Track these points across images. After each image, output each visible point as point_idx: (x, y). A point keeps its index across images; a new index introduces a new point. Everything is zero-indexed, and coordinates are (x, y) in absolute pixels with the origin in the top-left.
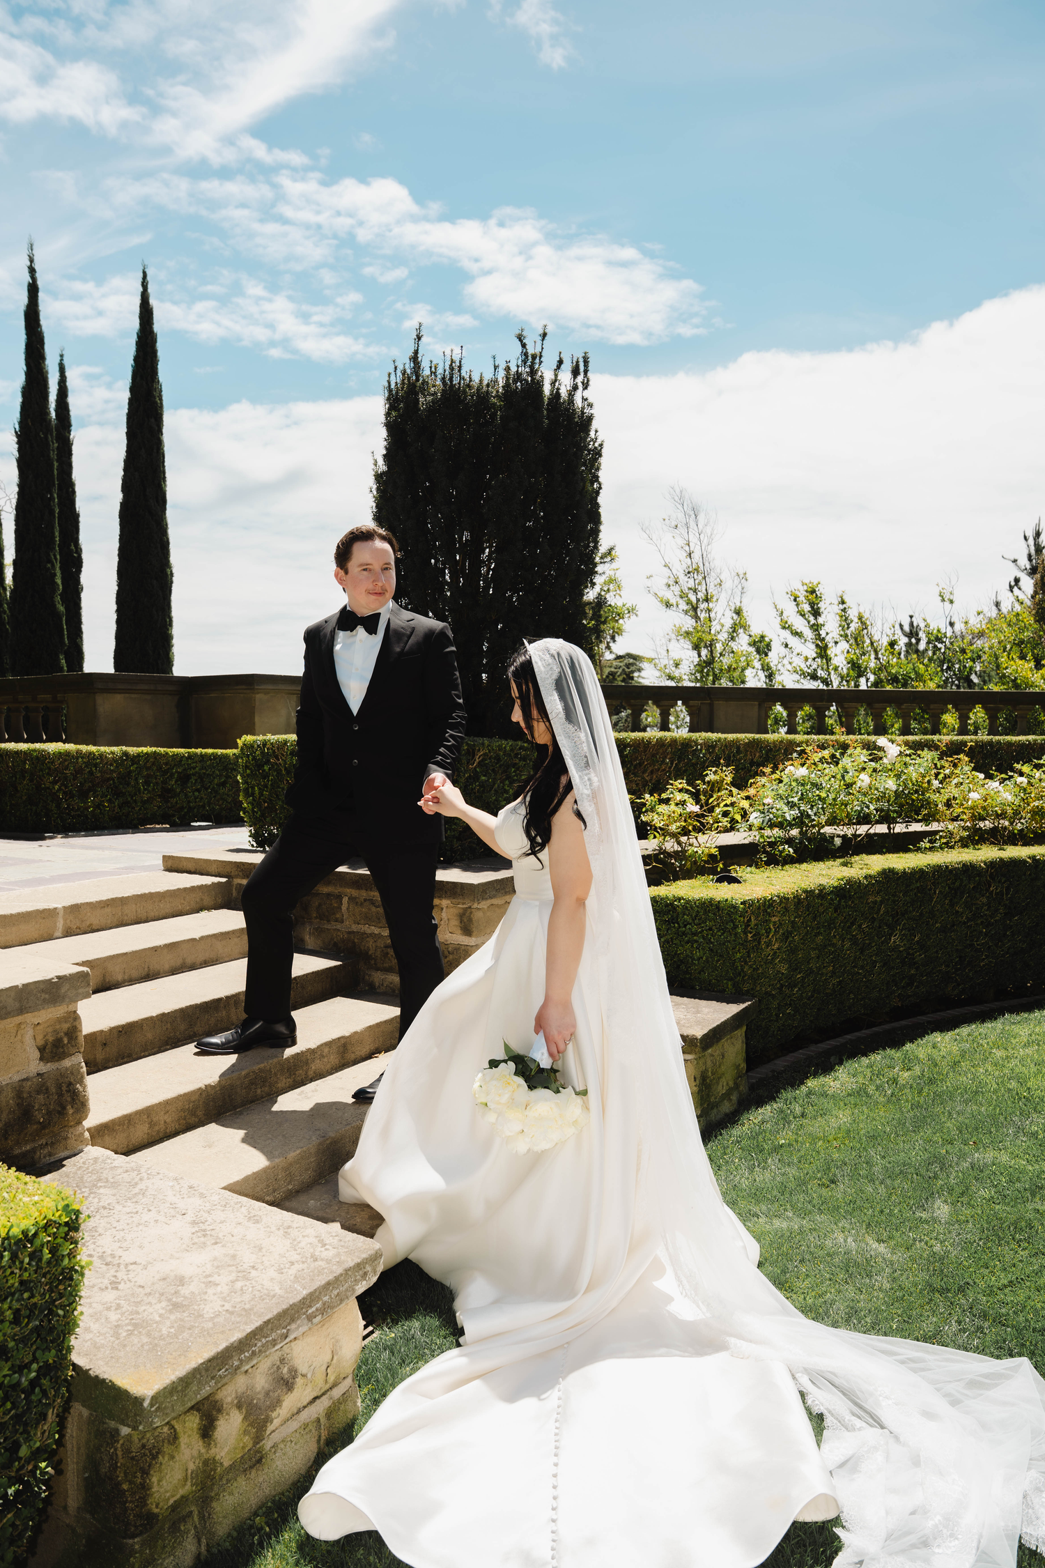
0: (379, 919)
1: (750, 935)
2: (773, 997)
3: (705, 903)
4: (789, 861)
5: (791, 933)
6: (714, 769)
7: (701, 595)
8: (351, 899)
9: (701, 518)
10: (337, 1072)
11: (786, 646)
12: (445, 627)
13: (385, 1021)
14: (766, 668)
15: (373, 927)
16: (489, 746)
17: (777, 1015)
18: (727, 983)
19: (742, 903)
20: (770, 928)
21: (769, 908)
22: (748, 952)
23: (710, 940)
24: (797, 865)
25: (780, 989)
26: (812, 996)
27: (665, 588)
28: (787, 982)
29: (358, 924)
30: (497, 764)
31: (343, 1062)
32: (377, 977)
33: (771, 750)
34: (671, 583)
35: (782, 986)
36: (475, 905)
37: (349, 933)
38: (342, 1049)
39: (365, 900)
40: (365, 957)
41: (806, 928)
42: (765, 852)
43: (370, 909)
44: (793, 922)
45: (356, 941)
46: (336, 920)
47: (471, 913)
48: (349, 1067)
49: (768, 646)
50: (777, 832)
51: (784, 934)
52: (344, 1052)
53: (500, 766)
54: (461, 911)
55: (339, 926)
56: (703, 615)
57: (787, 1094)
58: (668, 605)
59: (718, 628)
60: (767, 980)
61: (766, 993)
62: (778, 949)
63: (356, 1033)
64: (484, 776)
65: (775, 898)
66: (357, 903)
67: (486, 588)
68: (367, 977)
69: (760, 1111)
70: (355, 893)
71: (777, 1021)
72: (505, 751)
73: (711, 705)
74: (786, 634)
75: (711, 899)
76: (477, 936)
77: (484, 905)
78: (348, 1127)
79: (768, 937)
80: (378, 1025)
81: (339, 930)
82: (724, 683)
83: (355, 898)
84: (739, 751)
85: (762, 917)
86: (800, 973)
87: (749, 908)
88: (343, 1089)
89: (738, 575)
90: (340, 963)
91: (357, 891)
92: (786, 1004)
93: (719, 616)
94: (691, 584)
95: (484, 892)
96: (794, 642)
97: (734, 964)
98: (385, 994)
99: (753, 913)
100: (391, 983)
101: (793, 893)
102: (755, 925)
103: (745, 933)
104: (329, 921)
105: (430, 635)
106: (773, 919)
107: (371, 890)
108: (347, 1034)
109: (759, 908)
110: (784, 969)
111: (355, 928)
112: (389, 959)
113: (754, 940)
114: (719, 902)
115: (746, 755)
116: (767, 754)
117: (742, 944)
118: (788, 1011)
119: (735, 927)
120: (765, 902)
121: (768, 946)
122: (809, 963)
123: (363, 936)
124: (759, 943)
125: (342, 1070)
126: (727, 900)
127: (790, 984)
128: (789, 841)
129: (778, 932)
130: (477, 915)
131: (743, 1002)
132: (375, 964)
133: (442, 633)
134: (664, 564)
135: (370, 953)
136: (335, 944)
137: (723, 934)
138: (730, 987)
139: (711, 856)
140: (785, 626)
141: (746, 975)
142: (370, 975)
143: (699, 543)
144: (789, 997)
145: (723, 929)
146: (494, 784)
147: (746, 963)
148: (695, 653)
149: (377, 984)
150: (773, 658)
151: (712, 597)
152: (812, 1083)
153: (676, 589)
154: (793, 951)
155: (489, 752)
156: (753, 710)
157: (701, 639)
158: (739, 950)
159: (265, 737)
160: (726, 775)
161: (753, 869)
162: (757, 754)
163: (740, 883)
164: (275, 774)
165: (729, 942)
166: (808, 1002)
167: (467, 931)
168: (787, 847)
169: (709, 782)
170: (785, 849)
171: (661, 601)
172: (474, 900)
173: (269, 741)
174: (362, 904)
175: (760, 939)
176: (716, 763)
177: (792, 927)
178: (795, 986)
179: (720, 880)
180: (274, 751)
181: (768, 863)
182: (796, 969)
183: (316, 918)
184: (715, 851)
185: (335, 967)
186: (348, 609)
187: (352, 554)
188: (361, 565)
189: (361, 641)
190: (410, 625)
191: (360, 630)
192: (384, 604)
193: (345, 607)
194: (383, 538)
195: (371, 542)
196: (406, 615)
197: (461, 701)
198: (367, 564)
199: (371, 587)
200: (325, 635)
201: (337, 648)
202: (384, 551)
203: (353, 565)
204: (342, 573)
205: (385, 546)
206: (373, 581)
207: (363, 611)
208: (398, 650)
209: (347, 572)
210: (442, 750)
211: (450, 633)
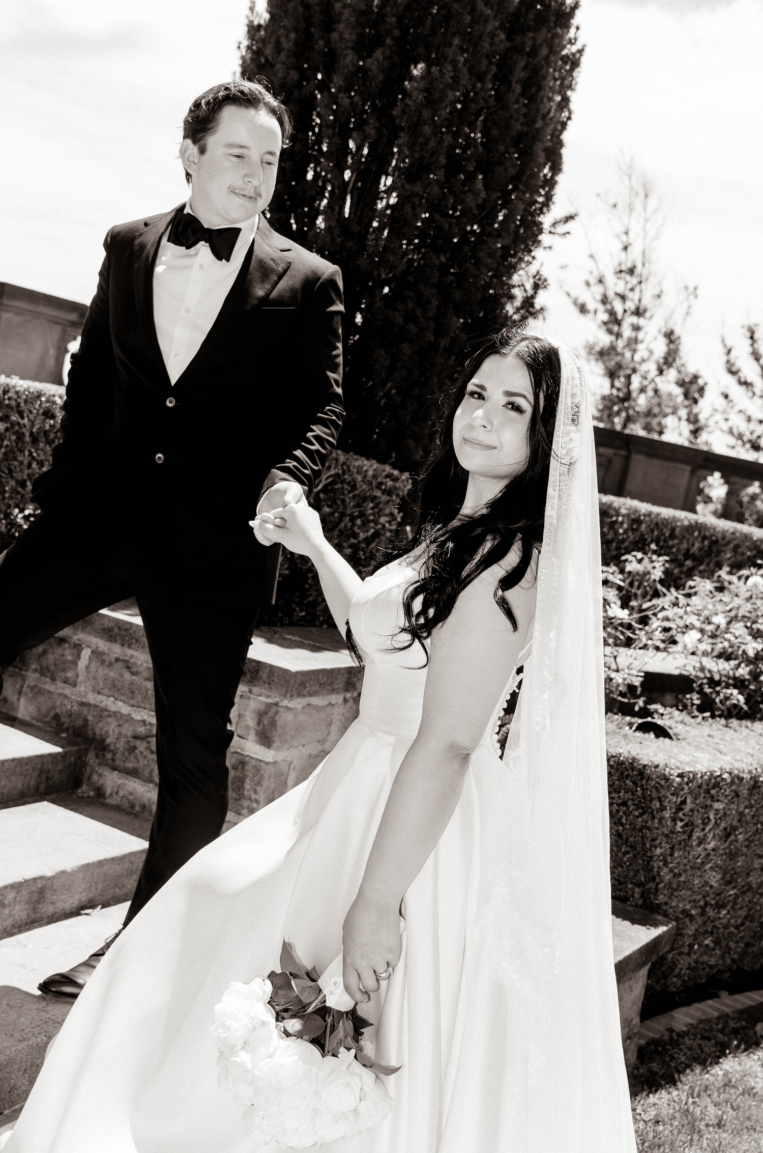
0: (133, 693)
1: (680, 824)
2: (692, 918)
3: (623, 763)
4: (733, 713)
5: (735, 829)
6: (640, 555)
7: (631, 305)
8: (96, 653)
9: (652, 203)
10: (20, 932)
11: (726, 397)
12: (336, 272)
13: (113, 860)
14: (693, 419)
15: (120, 704)
16: (344, 464)
17: (691, 946)
18: (632, 889)
19: (681, 776)
20: (708, 818)
21: (714, 787)
22: (672, 848)
23: (619, 820)
24: (749, 723)
25: (703, 908)
26: (742, 924)
27: (584, 287)
28: (714, 899)
29: (99, 693)
30: (349, 492)
31: (33, 916)
32: (111, 780)
33: (716, 542)
34: (593, 281)
35: (706, 904)
36: (285, 703)
37: (82, 704)
38: (35, 896)
39: (117, 660)
40: (101, 746)
41: (756, 824)
42: (701, 692)
43: (121, 675)
44: (741, 814)
45: (90, 718)
46: (66, 681)
47: (277, 713)
48: (41, 926)
49: (701, 390)
50: (725, 666)
51: (725, 829)
52: (38, 902)
53: (354, 497)
54: (262, 707)
55: (67, 690)
56: (627, 332)
57: (693, 1078)
58: (583, 309)
59: (645, 354)
60: (689, 893)
61: (684, 912)
62: (713, 850)
63: (63, 873)
64: (329, 506)
65: (726, 776)
66: (103, 662)
67: (380, 229)
68: (95, 777)
69: (652, 1099)
70: (102, 645)
71: (689, 954)
72: (365, 477)
73: (627, 459)
74: (730, 383)
75: (634, 759)
76: (278, 749)
77: (297, 703)
78: (23, 1045)
79: (703, 830)
80: (100, 863)
81: (66, 697)
82: (637, 430)
83: (103, 653)
84: (672, 536)
85: (701, 799)
86: (734, 888)
87: (687, 784)
88: (25, 966)
89: (686, 288)
90: (58, 750)
91: (108, 644)
92: (706, 932)
93: (648, 339)
94: (621, 287)
95: (303, 684)
96: (737, 392)
97: (648, 862)
98: (118, 808)
99: (691, 793)
100: (131, 794)
101: (750, 772)
102: (692, 810)
103: (674, 820)
104: (53, 679)
105: (312, 282)
106: (717, 805)
107: (129, 647)
108: (49, 873)
109: (700, 787)
110: (714, 879)
111: (92, 698)
112: (136, 757)
113: (684, 832)
114: (645, 766)
115: (681, 543)
116: (710, 547)
117: (667, 836)
118: (706, 942)
119: (663, 808)
120: (710, 779)
121: (700, 844)
122: (748, 875)
123: (103, 713)
124: (690, 836)
125: (29, 929)
126: (657, 766)
127: (717, 902)
128: (739, 683)
129: (719, 825)
130: (285, 718)
131: (655, 925)
132: (113, 760)
133: (331, 282)
134: (589, 252)
135: (108, 741)
136: (57, 717)
137: (641, 815)
138: (637, 896)
139: (631, 688)
140: (732, 371)
141: (662, 881)
142: (100, 775)
143: (642, 234)
144: (712, 921)
145: (643, 808)
146: (340, 521)
147: (666, 863)
148: (606, 382)
149: (109, 791)
150: (704, 408)
151: (645, 311)
152: (730, 1065)
153: (598, 290)
154: (732, 856)
155: (344, 471)
156: (682, 476)
157: (619, 366)
158: (661, 843)
159: (8, 380)
160: (654, 568)
161: (684, 716)
162: (697, 545)
163: (670, 738)
164: (14, 438)
165: (649, 829)
166: (735, 932)
167: (265, 739)
168: (735, 692)
169: (630, 573)
170: (732, 694)
171: (575, 302)
172: (285, 696)
173: (14, 387)
174: (110, 665)
175: (692, 831)
176: (641, 545)
177: (739, 821)
178: (723, 906)
179: (644, 728)
180: (18, 405)
181: (701, 709)
182: (730, 882)
183: (36, 670)
184: (637, 682)
185: (50, 755)
186: (187, 210)
187: (218, 124)
188: (231, 146)
189: (201, 267)
190: (282, 260)
191: (203, 249)
192: (249, 216)
193: (183, 207)
194: (273, 111)
195: (252, 112)
196: (280, 241)
197: (339, 391)
198: (241, 147)
199: (239, 184)
200: (143, 246)
201: (159, 269)
202: (271, 131)
203: (215, 141)
204: (193, 149)
205: (274, 124)
206: (246, 176)
207: (211, 220)
208: (260, 293)
209: (202, 151)
210: (298, 453)
211: (340, 284)
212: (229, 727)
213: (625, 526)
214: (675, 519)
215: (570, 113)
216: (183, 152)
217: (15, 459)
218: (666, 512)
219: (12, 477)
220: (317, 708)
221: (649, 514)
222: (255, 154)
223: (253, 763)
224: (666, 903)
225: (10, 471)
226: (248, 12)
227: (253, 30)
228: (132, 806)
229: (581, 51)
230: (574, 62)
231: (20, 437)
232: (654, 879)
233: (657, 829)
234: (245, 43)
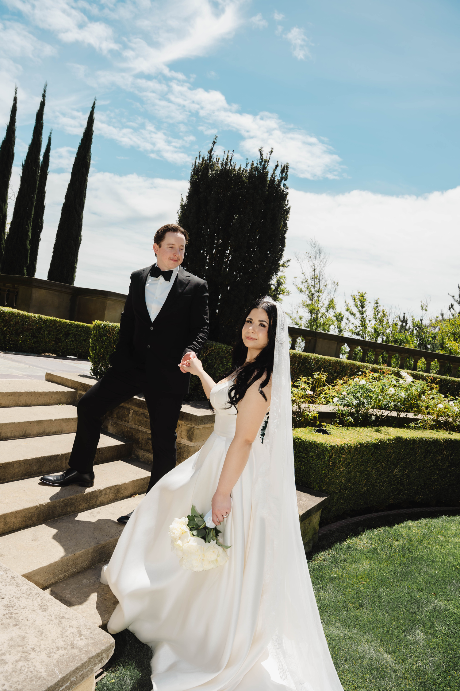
0: (147, 424)
1: (331, 463)
2: (336, 493)
3: (311, 443)
4: (350, 425)
5: (350, 463)
6: (318, 373)
7: (316, 289)
8: (135, 412)
9: (322, 256)
10: (112, 503)
11: (348, 319)
12: (205, 283)
13: (141, 479)
14: (339, 327)
15: (143, 428)
16: (215, 346)
17: (336, 503)
18: (315, 485)
19: (330, 446)
20: (341, 460)
21: (342, 450)
22: (328, 471)
23: (310, 462)
24: (355, 428)
25: (340, 490)
26: (354, 495)
27: (301, 283)
28: (343, 487)
29: (136, 425)
30: (217, 355)
31: (116, 498)
32: (141, 453)
33: (345, 367)
34: (304, 281)
35: (341, 489)
36: (196, 427)
37: (131, 428)
38: (116, 491)
39: (141, 414)
40: (137, 442)
41: (357, 462)
42: (339, 418)
43: (143, 419)
44: (352, 458)
45: (133, 433)
46: (125, 421)
47: (194, 430)
48: (119, 501)
49: (342, 318)
50: (346, 409)
51: (346, 464)
52: (117, 493)
53: (219, 357)
54: (189, 428)
55: (126, 424)
56: (316, 298)
57: (337, 546)
58: (301, 291)
59: (322, 305)
60: (335, 485)
61: (333, 492)
62: (343, 471)
63: (125, 483)
64: (210, 360)
65: (346, 446)
66: (137, 414)
67: (226, 268)
68: (136, 452)
69: (323, 553)
70: (137, 409)
71: (336, 506)
72: (222, 350)
73: (316, 341)
74: (349, 314)
75: (315, 442)
76: (194, 442)
77: (200, 427)
78: (112, 539)
79: (339, 464)
80: (137, 480)
81: (126, 426)
82: (320, 330)
83: (137, 412)
84: (330, 366)
85: (338, 454)
86: (350, 483)
87: (333, 449)
88: (113, 514)
89: (334, 283)
90: (124, 443)
91: (138, 408)
92: (341, 498)
93: (323, 299)
94: (313, 283)
95: (202, 420)
96: (351, 318)
97: (321, 476)
98: (143, 462)
99: (334, 452)
100: (148, 458)
101: (354, 444)
102: (334, 458)
103: (329, 461)
104: (121, 420)
105: (198, 286)
106: (343, 456)
107: (145, 409)
108: (120, 484)
109: (337, 450)
110: (343, 480)
111: (134, 426)
112: (149, 446)
113: (333, 465)
114: (318, 444)
115: (333, 367)
116: (342, 369)
117: (326, 467)
118: (341, 501)
119: (325, 458)
120: (341, 447)
121: (338, 469)
122: (355, 478)
123: (138, 431)
124: (334, 467)
125: (115, 502)
126: (322, 444)
127: (345, 488)
128: (352, 414)
129: (344, 462)
130: (197, 432)
131: (323, 497)
132: (141, 447)
133: (204, 286)
134: (302, 272)
135: (140, 440)
136: (123, 433)
137: (318, 460)
138: (317, 487)
139: (315, 417)
140: (348, 310)
141: (325, 482)
142: (137, 452)
143: (319, 266)
144: (343, 494)
145: (318, 458)
146: (215, 365)
147: (326, 476)
148: (310, 314)
149: (140, 457)
150: (343, 324)
151: (321, 291)
152: (349, 541)
153: (306, 284)
154: (349, 472)
155: (215, 349)
156: (334, 345)
157: (313, 309)
158: (324, 469)
159: (106, 323)
160: (323, 376)
161: (333, 426)
162: (338, 368)
163: (328, 434)
164: (108, 342)
165: (320, 465)
166: (352, 497)
167: (190, 439)
168: (350, 417)
169: (315, 378)
170: (349, 418)
171: (298, 289)
172: (196, 424)
173: (108, 325)
174: (139, 415)
175: (335, 465)
176: (319, 369)
177: (351, 461)
178: (347, 489)
179: (318, 431)
180: (109, 331)
181: (339, 424)
182: (349, 481)
183: (116, 418)
184: (317, 415)
185: (121, 445)
186: (156, 265)
187: (165, 238)
188: (169, 244)
189: (161, 283)
190: (187, 280)
191: (161, 278)
192: (176, 267)
193: (155, 264)
194: (182, 232)
195: (176, 233)
196: (187, 274)
197: (208, 322)
198: (172, 245)
199: (172, 256)
200: (142, 277)
201: (147, 285)
202: (182, 239)
203: (164, 243)
204: (157, 246)
205: (183, 237)
206: (174, 254)
207: (164, 268)
208: (180, 291)
209: (160, 247)
210: (195, 343)
211: (207, 287)
212: (175, 435)
213: (314, 363)
214: (330, 360)
215: (287, 228)
216: (154, 247)
217: (109, 348)
218: (327, 358)
219: (108, 354)
220: (207, 428)
221: (322, 358)
222: (177, 247)
223: (187, 447)
224: (327, 489)
225: (107, 352)
226: (181, 201)
227: (182, 207)
228: (148, 461)
229: (289, 208)
230: (288, 211)
231: (110, 342)
232: (322, 481)
233: (323, 465)
234: (180, 211)
